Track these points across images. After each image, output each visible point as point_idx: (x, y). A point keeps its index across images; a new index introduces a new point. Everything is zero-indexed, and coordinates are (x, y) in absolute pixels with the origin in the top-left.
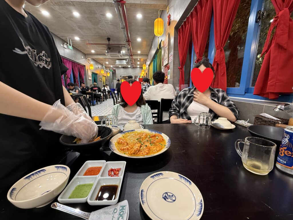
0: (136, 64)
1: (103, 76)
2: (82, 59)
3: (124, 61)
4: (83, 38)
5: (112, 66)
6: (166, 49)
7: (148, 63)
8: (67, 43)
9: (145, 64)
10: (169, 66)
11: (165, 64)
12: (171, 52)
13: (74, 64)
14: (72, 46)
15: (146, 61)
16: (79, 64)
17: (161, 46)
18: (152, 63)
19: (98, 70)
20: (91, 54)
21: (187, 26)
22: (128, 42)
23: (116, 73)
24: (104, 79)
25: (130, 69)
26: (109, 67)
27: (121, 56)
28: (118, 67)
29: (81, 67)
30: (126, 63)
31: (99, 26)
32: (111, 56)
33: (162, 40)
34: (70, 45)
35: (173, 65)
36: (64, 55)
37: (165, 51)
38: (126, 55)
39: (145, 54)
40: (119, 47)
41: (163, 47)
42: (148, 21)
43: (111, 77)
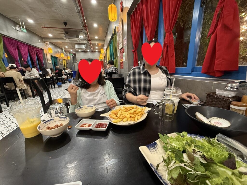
0: (94, 49)
1: (64, 59)
2: (39, 42)
3: (83, 46)
4: (37, 21)
5: (71, 50)
6: (120, 33)
7: (105, 47)
8: (20, 26)
9: (103, 48)
10: (124, 49)
11: (120, 48)
12: (125, 37)
13: (31, 48)
14: (25, 28)
15: (103, 45)
16: (36, 48)
17: (115, 32)
18: (109, 48)
19: (58, 54)
20: (49, 38)
21: (138, 12)
22: (85, 27)
23: (76, 57)
24: (64, 62)
25: (89, 53)
26: (69, 51)
27: (79, 40)
28: (77, 51)
29: (39, 51)
30: (85, 47)
31: (53, 9)
32: (70, 40)
33: (117, 26)
34: (23, 27)
35: (127, 48)
36: (18, 38)
37: (119, 36)
38: (84, 40)
39: (102, 39)
40: (76, 31)
41: (118, 32)
42: (102, 8)
43: (72, 60)
